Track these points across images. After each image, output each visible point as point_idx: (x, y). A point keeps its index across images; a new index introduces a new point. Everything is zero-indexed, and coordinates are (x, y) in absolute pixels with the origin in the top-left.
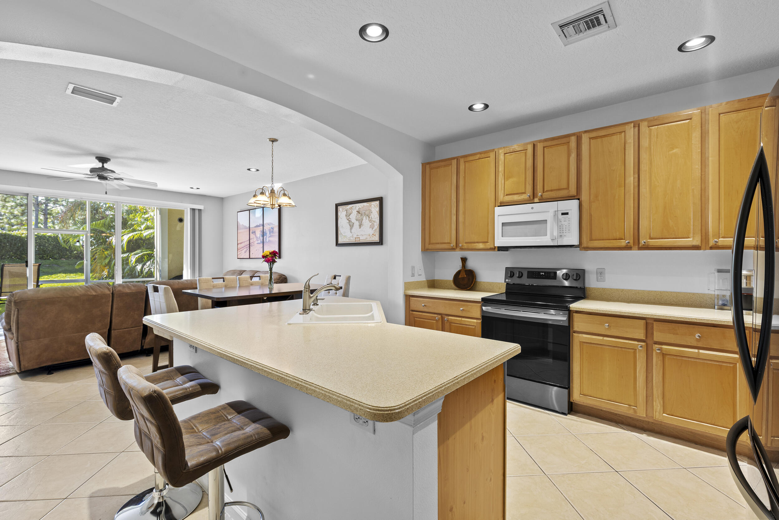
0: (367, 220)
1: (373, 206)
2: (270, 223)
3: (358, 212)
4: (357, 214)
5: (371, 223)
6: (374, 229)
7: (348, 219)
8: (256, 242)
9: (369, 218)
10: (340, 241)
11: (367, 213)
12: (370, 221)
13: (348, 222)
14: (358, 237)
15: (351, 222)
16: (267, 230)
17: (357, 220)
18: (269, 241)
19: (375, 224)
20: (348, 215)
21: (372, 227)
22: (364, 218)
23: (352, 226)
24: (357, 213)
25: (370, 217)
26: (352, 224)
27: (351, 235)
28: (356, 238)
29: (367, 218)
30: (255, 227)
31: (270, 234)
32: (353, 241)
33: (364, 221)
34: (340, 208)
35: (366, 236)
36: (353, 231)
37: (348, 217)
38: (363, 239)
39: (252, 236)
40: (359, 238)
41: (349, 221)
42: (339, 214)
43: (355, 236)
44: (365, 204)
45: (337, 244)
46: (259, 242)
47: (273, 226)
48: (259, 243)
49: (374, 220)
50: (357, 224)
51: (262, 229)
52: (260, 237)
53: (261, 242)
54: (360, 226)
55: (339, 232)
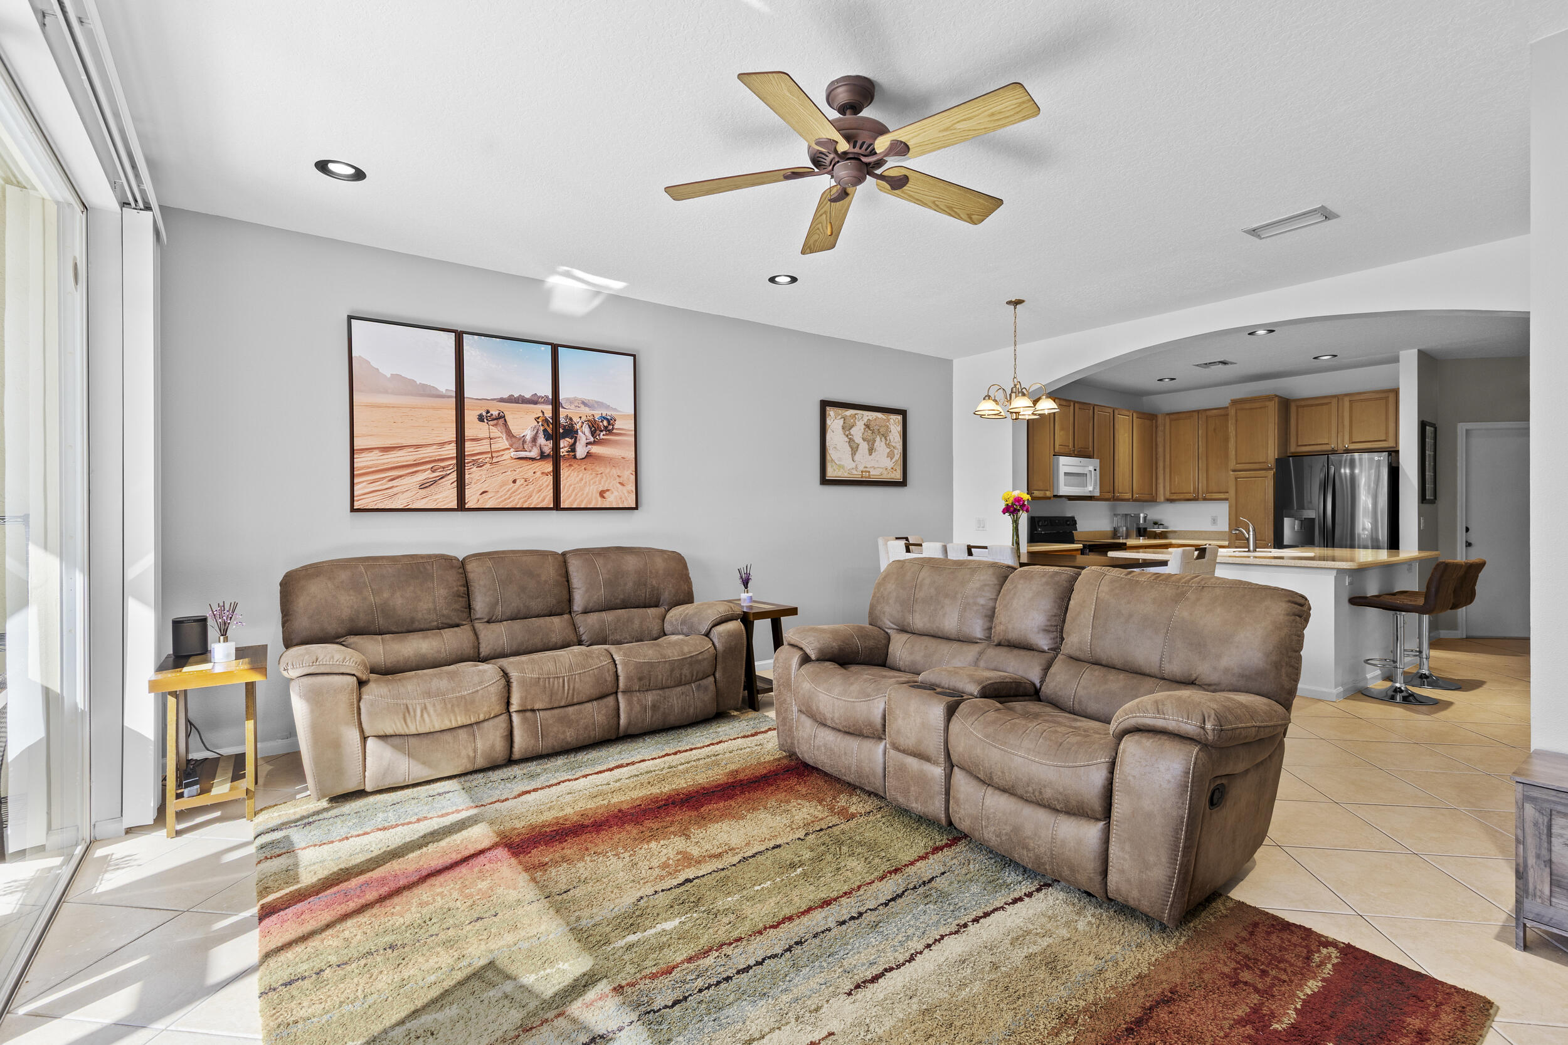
0: (883, 444)
1: (892, 420)
2: (597, 402)
3: (867, 426)
4: (865, 429)
5: (888, 450)
6: (894, 460)
7: (847, 436)
8: (513, 454)
9: (886, 439)
10: (831, 474)
11: (882, 430)
12: (888, 445)
13: (848, 440)
14: (867, 469)
15: (854, 441)
16: (576, 419)
17: (864, 440)
18: (589, 455)
19: (896, 451)
20: (847, 428)
21: (891, 455)
22: (878, 439)
23: (854, 449)
24: (864, 427)
25: (888, 438)
26: (856, 445)
27: (853, 465)
28: (862, 472)
29: (883, 439)
30: (502, 400)
31: (593, 436)
32: (856, 475)
33: (877, 443)
34: (831, 412)
35: (881, 470)
36: (857, 457)
37: (847, 432)
38: (875, 474)
39: (473, 427)
40: (869, 472)
41: (850, 439)
42: (828, 422)
43: (861, 468)
44: (879, 415)
45: (825, 481)
46: (534, 453)
47: (609, 413)
48: (533, 459)
49: (894, 444)
50: (864, 447)
51: (549, 414)
52: (534, 439)
53: (543, 456)
54: (871, 450)
55: (828, 458)
